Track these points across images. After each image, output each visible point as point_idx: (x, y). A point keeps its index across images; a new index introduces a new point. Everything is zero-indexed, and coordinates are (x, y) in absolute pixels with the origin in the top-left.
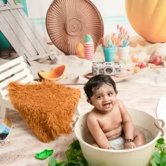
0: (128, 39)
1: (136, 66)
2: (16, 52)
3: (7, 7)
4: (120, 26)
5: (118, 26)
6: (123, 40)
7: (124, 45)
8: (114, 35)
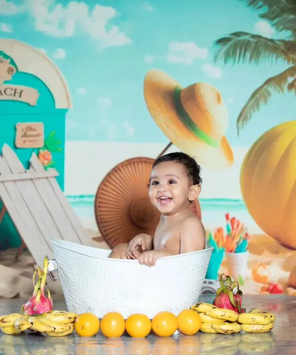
0: (245, 240)
1: (263, 289)
2: (29, 254)
3: (30, 174)
4: (231, 217)
5: (227, 217)
6: (236, 240)
7: (239, 249)
8: (219, 230)
